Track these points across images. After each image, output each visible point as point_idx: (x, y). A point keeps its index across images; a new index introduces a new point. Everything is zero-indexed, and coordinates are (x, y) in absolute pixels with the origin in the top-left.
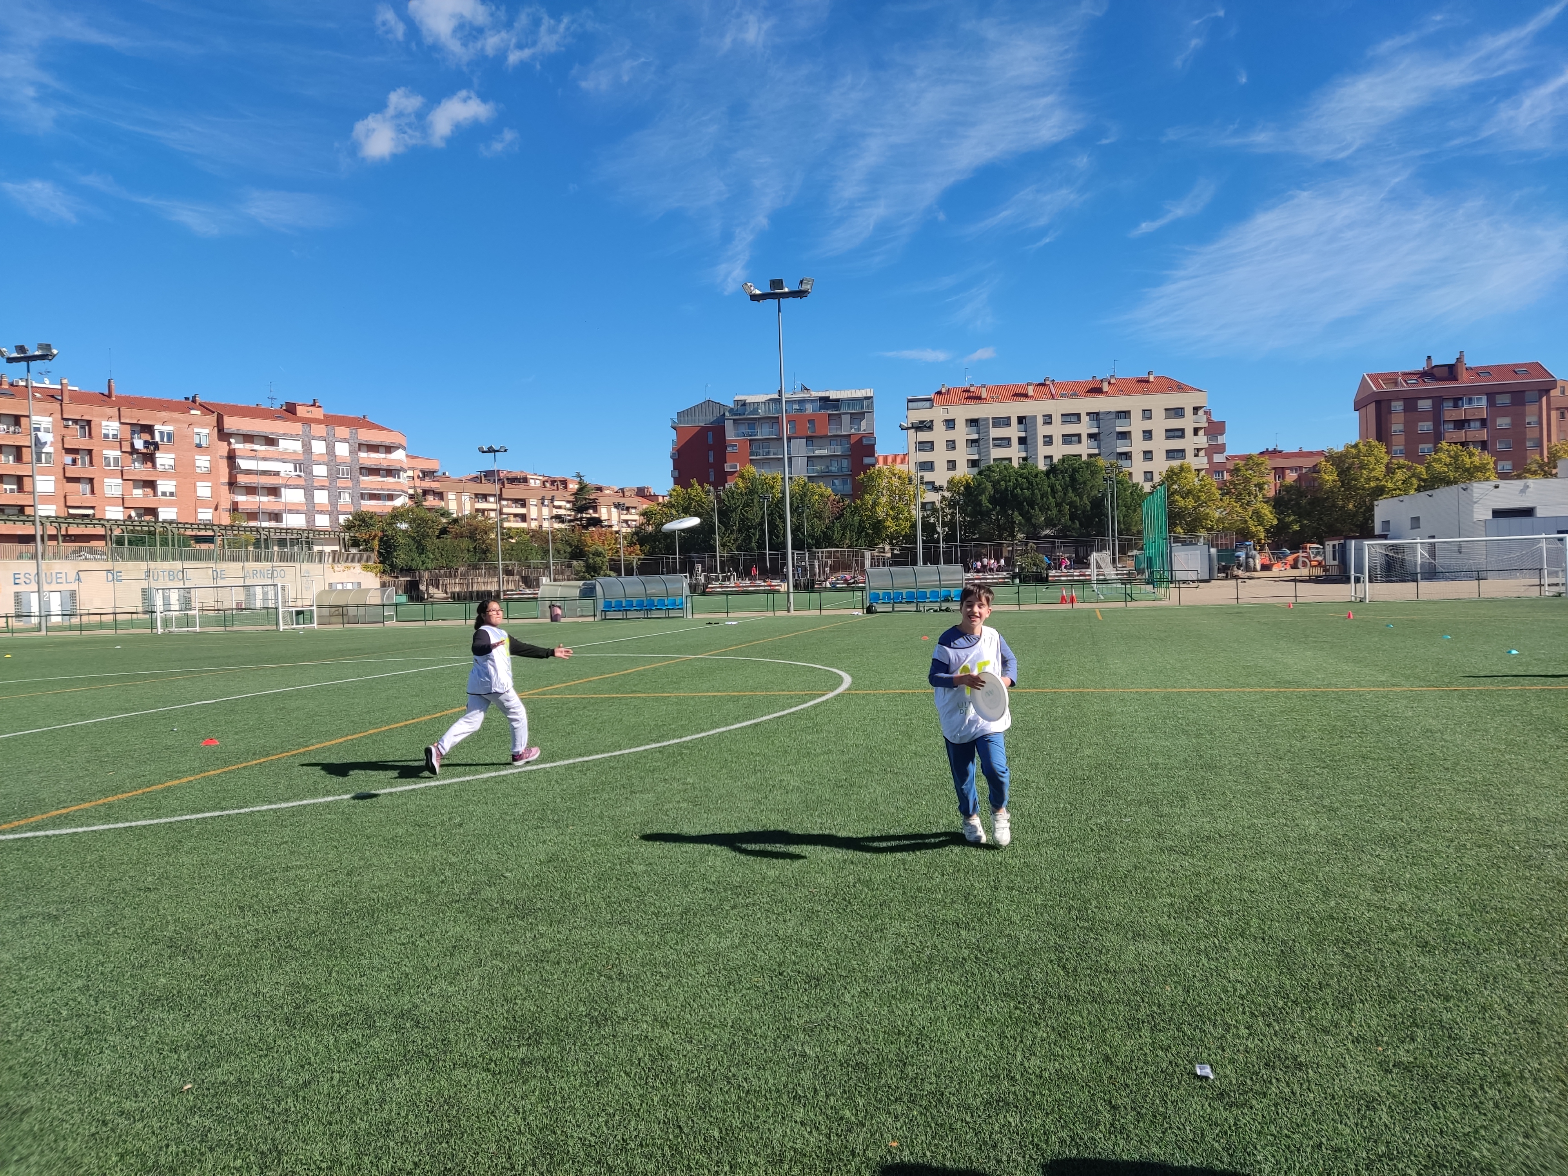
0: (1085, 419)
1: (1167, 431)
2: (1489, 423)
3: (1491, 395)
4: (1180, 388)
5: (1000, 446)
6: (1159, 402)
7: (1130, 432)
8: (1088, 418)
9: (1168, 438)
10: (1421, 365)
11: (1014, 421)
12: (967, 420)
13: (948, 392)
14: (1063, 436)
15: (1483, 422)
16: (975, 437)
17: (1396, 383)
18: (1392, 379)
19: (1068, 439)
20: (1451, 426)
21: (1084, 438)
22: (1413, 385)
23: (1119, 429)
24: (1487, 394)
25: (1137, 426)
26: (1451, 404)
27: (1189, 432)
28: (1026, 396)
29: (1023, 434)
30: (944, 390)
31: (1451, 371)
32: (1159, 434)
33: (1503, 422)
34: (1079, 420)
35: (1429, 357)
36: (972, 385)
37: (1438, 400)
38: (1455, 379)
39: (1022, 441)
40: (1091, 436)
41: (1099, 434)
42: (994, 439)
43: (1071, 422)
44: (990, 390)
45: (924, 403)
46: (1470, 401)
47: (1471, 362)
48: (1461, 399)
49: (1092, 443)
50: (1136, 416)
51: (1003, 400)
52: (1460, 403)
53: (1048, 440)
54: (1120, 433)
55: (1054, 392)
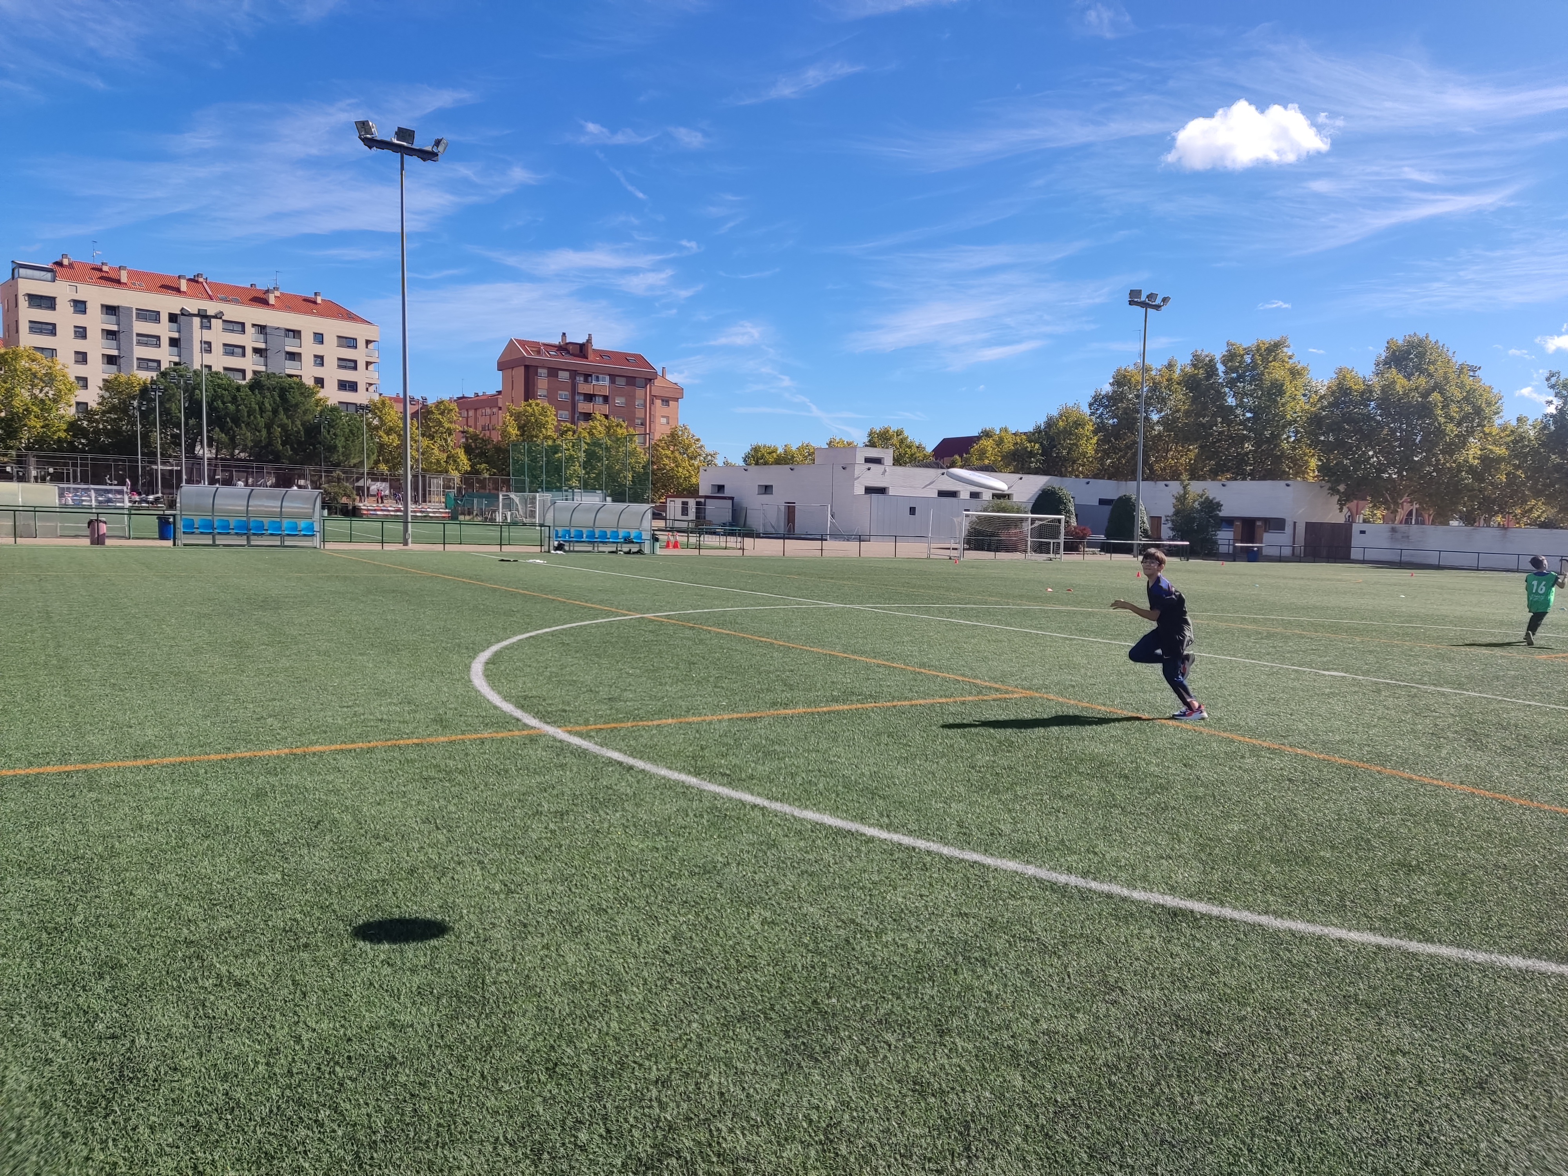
0: (249, 329)
1: (339, 359)
2: (610, 400)
3: (613, 377)
4: (350, 317)
5: (146, 344)
6: (332, 328)
7: (300, 354)
8: (253, 330)
9: (340, 367)
10: (557, 340)
11: (164, 318)
12: (102, 306)
13: (71, 266)
14: (225, 345)
15: (606, 399)
16: (115, 328)
17: (539, 352)
18: (537, 347)
19: (230, 349)
20: (582, 398)
21: (249, 351)
22: (551, 357)
23: (289, 349)
24: (609, 375)
25: (308, 348)
26: (582, 379)
27: (361, 365)
28: (178, 290)
29: (176, 335)
30: (66, 262)
31: (582, 350)
32: (331, 362)
33: (619, 401)
34: (243, 331)
35: (564, 334)
36: (106, 264)
37: (574, 374)
38: (585, 357)
39: (174, 342)
40: (256, 351)
41: (266, 350)
42: (138, 335)
43: (232, 331)
44: (131, 274)
45: (43, 273)
46: (597, 379)
47: (597, 345)
48: (591, 375)
49: (257, 357)
50: (307, 338)
51: (149, 290)
52: (590, 378)
53: (207, 347)
54: (288, 353)
55: (210, 293)
